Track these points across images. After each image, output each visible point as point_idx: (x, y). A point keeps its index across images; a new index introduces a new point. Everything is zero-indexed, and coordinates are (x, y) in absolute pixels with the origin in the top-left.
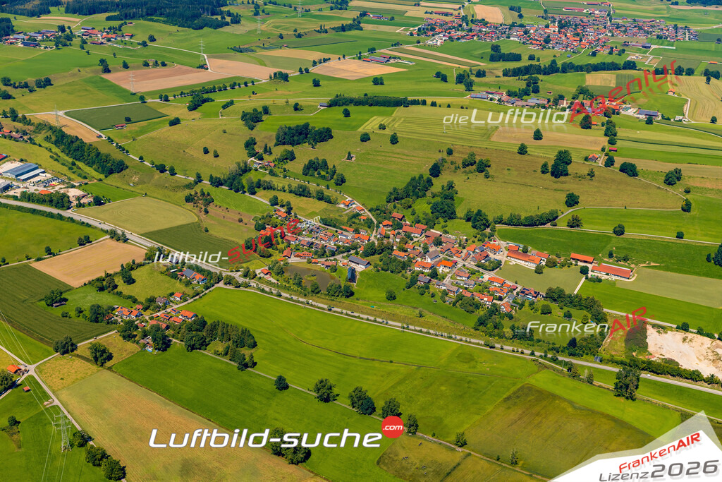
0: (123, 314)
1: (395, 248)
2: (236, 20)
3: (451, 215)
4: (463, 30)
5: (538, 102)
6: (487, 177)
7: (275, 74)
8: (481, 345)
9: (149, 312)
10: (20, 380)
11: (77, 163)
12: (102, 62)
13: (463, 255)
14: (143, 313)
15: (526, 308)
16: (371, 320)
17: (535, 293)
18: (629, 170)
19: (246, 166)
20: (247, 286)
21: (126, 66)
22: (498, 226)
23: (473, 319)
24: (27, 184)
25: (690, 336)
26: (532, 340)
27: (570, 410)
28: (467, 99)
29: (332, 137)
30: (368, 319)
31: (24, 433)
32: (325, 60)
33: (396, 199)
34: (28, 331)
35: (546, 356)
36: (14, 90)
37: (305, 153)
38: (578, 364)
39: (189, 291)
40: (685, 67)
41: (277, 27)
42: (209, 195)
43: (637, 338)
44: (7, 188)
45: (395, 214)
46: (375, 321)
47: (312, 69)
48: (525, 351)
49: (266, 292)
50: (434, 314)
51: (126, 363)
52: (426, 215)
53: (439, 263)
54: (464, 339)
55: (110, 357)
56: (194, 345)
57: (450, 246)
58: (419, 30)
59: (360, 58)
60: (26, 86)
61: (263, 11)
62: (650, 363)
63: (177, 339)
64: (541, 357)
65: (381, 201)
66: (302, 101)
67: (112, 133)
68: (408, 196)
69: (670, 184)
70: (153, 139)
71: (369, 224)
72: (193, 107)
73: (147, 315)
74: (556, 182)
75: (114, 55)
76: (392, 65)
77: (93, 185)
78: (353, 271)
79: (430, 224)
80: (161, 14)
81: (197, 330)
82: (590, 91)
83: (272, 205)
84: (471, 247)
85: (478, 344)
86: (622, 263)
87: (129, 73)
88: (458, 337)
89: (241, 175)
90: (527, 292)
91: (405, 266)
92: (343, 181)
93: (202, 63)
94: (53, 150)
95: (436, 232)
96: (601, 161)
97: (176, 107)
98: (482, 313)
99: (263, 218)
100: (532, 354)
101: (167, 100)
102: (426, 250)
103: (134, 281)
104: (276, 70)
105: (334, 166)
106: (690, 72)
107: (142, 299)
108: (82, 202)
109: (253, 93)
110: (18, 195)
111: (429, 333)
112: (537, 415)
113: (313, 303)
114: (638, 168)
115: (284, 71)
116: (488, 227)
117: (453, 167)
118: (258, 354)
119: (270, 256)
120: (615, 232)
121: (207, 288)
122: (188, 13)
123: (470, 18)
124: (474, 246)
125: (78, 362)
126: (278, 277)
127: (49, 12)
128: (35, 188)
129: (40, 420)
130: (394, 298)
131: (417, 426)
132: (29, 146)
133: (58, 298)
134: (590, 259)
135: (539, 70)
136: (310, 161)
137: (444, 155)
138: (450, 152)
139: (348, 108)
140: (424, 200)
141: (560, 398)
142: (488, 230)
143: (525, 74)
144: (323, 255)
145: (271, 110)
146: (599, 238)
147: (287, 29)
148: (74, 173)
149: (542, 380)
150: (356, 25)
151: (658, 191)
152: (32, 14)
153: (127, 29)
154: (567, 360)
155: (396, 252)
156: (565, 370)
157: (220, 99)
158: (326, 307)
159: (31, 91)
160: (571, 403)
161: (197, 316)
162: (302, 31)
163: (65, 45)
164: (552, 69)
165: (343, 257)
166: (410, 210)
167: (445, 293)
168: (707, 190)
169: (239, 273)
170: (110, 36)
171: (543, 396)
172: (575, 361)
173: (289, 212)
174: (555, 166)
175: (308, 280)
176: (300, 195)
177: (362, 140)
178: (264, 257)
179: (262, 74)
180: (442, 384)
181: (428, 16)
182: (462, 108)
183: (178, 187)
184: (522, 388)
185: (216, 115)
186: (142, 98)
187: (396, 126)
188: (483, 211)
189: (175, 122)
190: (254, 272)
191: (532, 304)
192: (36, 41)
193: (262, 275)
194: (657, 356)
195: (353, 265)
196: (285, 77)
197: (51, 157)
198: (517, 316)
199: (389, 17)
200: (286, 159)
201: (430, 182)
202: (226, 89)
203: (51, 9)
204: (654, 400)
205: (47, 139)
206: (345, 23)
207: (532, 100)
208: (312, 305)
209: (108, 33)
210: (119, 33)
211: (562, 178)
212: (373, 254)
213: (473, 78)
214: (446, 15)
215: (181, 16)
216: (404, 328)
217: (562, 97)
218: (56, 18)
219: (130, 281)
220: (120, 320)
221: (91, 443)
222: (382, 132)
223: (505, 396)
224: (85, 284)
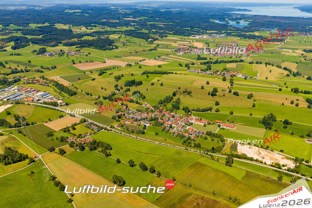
0: (71, 139)
1: (159, 119)
2: (117, 48)
3: (178, 108)
4: (189, 50)
5: (210, 73)
6: (191, 96)
7: (127, 64)
8: (184, 149)
9: (79, 139)
10: (36, 160)
11: (62, 92)
12: (73, 61)
13: (181, 121)
14: (77, 139)
15: (200, 137)
16: (149, 141)
17: (203, 133)
18: (236, 94)
19: (114, 93)
20: (111, 130)
21: (80, 62)
22: (193, 112)
23: (182, 141)
24: (45, 99)
25: (251, 146)
26: (200, 148)
27: (210, 170)
28: (187, 72)
29: (142, 84)
30: (148, 141)
31: (35, 176)
32: (144, 60)
33: (161, 103)
34: (40, 144)
35: (204, 153)
36: (44, 70)
37: (133, 89)
38: (214, 155)
39: (93, 132)
40: (259, 61)
41: (130, 50)
42: (102, 102)
43: (234, 147)
44: (39, 100)
45: (160, 108)
46: (151, 142)
47: (139, 63)
48: (198, 151)
49: (117, 133)
50: (170, 139)
51: (70, 154)
52: (170, 108)
53: (173, 124)
54: (178, 147)
55: (65, 153)
56: (92, 149)
57: (177, 118)
58: (175, 50)
59: (155, 59)
60: (48, 68)
61: (126, 45)
62: (237, 155)
63: (87, 147)
64: (203, 153)
65: (156, 104)
66: (134, 73)
67: (73, 83)
68: (165, 102)
69: (249, 98)
70: (86, 85)
71: (152, 111)
72: (100, 75)
73: (78, 140)
74: (213, 98)
75: (77, 59)
76: (165, 61)
77: (66, 99)
78: (145, 126)
79: (171, 111)
80: (93, 46)
81: (93, 144)
82: (227, 69)
83: (122, 105)
84: (184, 118)
85: (183, 149)
86: (232, 123)
87: (81, 64)
88: (177, 147)
89: (113, 96)
90: (200, 132)
91: (162, 124)
92: (145, 98)
93: (104, 61)
94: (55, 88)
95: (173, 113)
96: (227, 91)
97: (95, 75)
98: (185, 139)
99: (118, 109)
100: (200, 152)
101: (92, 73)
102: (169, 119)
103: (75, 129)
104: (128, 63)
105: (142, 93)
106: (261, 63)
107: (77, 135)
108: (62, 104)
109: (120, 70)
110: (42, 102)
111: (167, 145)
112: (199, 171)
113: (132, 136)
114: (239, 93)
115: (130, 63)
116: (190, 112)
117: (180, 93)
118: (112, 152)
119: (120, 121)
120: (230, 114)
121: (98, 131)
122: (102, 45)
123: (192, 46)
124: (185, 118)
125: (55, 154)
126: (121, 128)
127: (58, 46)
128: (48, 100)
129: (41, 172)
130: (158, 134)
131: (160, 174)
132: (47, 87)
133: (51, 134)
134: (222, 122)
135: (211, 63)
136: (135, 91)
137: (178, 89)
138: (179, 88)
139: (148, 75)
140: (170, 103)
141: (207, 166)
142: (190, 113)
143: (207, 64)
144: (136, 121)
145: (124, 75)
146: (225, 115)
147: (133, 50)
148: (60, 95)
149: (202, 160)
150: (155, 49)
151: (245, 100)
152: (53, 46)
153: (82, 51)
154: (211, 154)
155: (160, 120)
156: (210, 157)
157: (109, 72)
158: (135, 137)
159: (49, 70)
160: (211, 167)
161: (94, 140)
162: (138, 51)
163: (62, 56)
164: (216, 62)
165: (143, 122)
166: (165, 107)
167: (174, 133)
168: (261, 100)
169: (109, 127)
170: (76, 53)
171: (202, 165)
172: (213, 154)
173: (127, 108)
174: (212, 93)
175: (130, 129)
176: (131, 102)
177: (152, 85)
178: (117, 121)
179: (123, 64)
180: (170, 162)
181: (179, 46)
182: (185, 74)
183: (93, 100)
184: (196, 163)
185: (107, 77)
186: (84, 72)
187: (163, 80)
188: (188, 107)
189: (94, 79)
190: (114, 126)
191: (201, 136)
192: (53, 54)
193: (116, 127)
194: (240, 153)
195: (146, 124)
196: (130, 65)
197: (54, 91)
198: (196, 140)
199: (166, 46)
200: (127, 91)
201: (172, 98)
202: (111, 69)
203: (59, 44)
204: (238, 167)
205: (53, 85)
206: (151, 48)
207: (208, 72)
208: (131, 137)
209: (76, 52)
210: (79, 52)
211: (215, 97)
212: (152, 121)
213: (191, 65)
214: (185, 45)
215: (99, 46)
216: (160, 144)
217: (218, 71)
218: (60, 47)
219: (74, 129)
220: (69, 141)
221: (56, 179)
222: (158, 82)
223: (190, 165)
224: (60, 130)
